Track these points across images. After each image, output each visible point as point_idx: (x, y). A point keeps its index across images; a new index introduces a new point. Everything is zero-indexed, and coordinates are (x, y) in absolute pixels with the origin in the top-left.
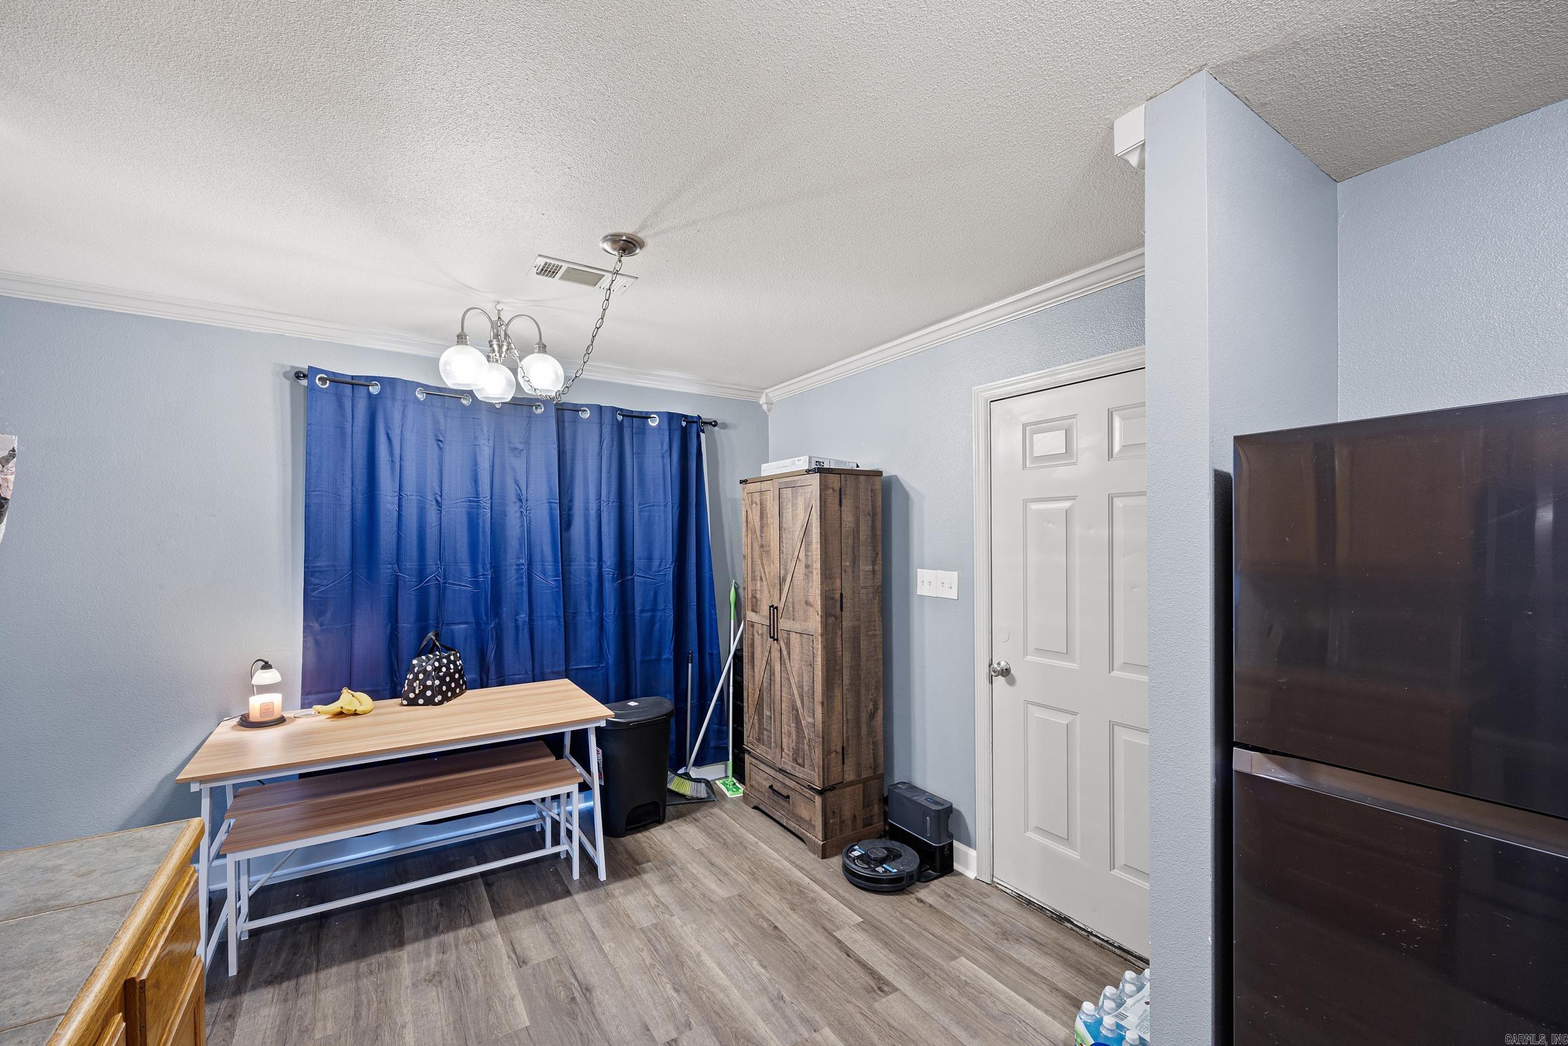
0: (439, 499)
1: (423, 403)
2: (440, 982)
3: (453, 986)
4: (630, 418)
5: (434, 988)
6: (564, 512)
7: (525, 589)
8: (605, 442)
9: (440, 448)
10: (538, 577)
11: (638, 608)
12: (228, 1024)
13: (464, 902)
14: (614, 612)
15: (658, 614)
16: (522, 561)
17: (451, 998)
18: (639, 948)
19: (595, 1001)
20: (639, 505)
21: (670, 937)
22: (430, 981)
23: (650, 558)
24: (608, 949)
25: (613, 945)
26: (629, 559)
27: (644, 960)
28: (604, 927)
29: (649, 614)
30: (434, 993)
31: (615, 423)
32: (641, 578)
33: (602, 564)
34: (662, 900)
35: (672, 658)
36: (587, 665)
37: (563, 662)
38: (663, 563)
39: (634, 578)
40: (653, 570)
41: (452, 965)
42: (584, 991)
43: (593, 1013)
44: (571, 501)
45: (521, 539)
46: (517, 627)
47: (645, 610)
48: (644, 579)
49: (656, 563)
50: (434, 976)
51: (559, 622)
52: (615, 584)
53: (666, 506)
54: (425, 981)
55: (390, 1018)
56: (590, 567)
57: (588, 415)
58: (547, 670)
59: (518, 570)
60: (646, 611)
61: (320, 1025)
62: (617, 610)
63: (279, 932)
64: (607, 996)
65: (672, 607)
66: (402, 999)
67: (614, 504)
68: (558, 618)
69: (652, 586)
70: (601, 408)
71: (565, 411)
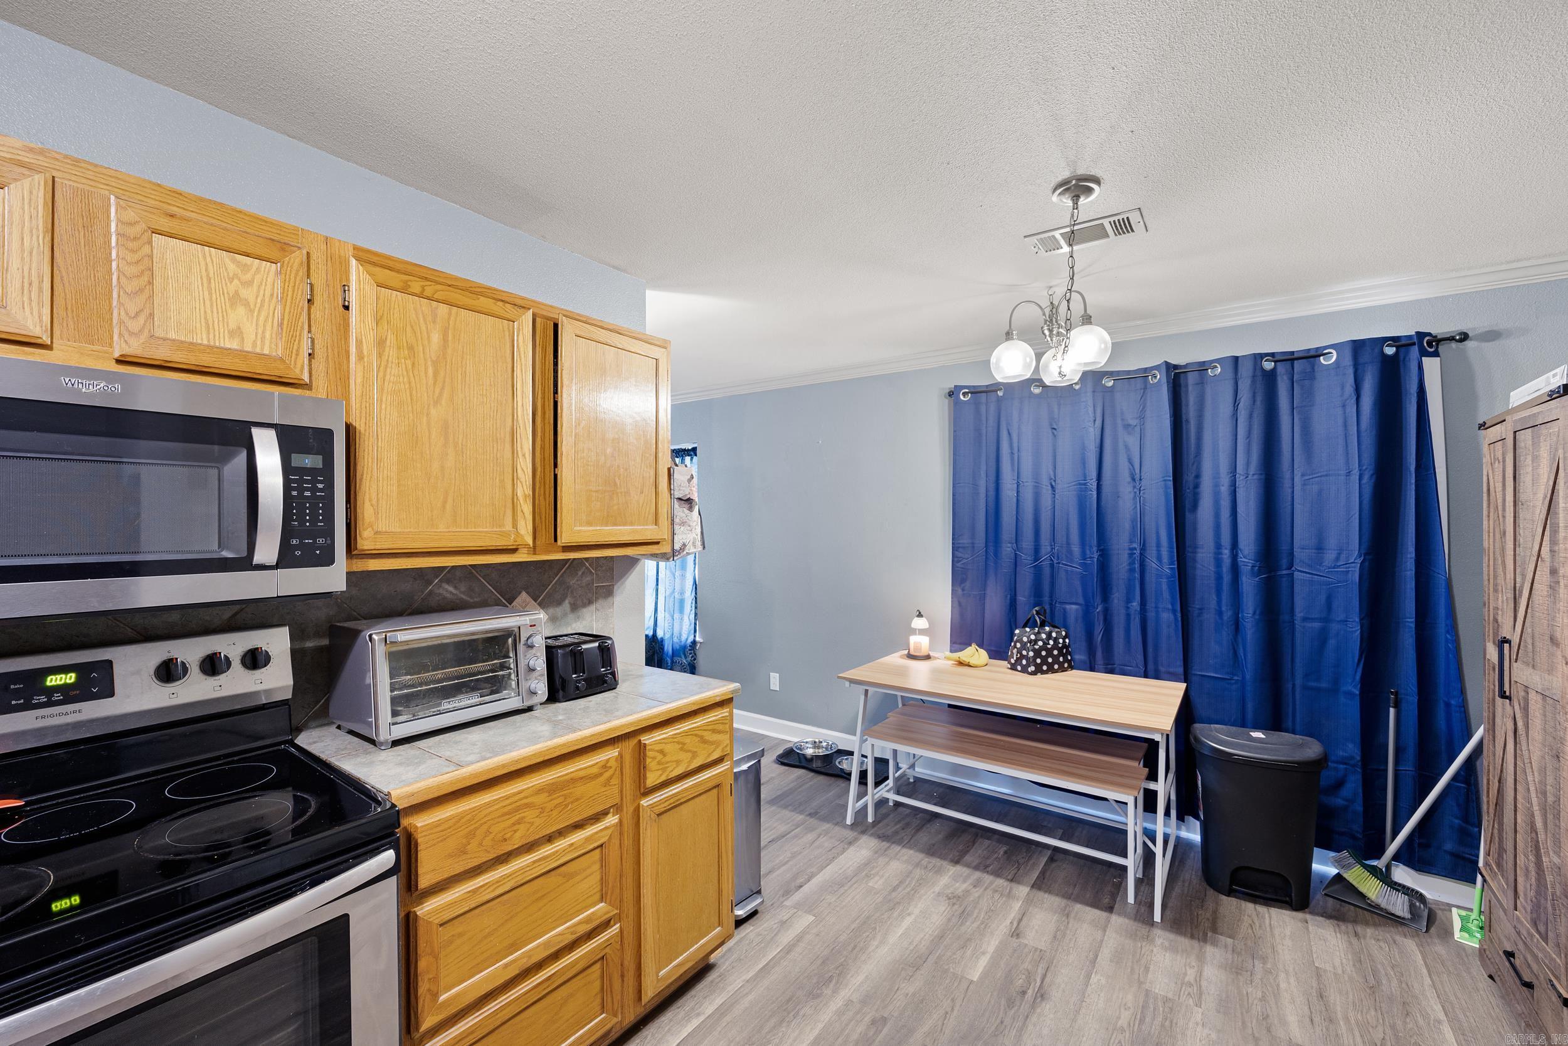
0: (1053, 484)
1: (1038, 396)
2: (954, 904)
3: (958, 913)
4: (1289, 362)
5: (947, 905)
6: (1188, 491)
7: (1137, 575)
8: (1242, 400)
9: (1055, 436)
10: (1152, 564)
11: (1299, 614)
12: (846, 846)
13: (1021, 861)
14: (1254, 613)
15: (1334, 627)
16: (1135, 545)
17: (949, 920)
18: (1125, 1005)
19: (1039, 1010)
20: (1303, 475)
21: (1171, 1022)
22: (949, 899)
23: (1320, 548)
24: (1095, 981)
25: (1103, 981)
26: (1284, 547)
27: (1119, 1018)
28: (1111, 961)
29: (1317, 625)
30: (944, 908)
31: (1259, 373)
32: (1308, 575)
33: (1237, 552)
34: (1204, 984)
35: (1358, 692)
36: (1216, 673)
37: (1180, 663)
38: (1343, 556)
39: (1293, 574)
40: (1326, 563)
41: (972, 899)
42: (1038, 995)
43: (1027, 1017)
44: (1198, 476)
45: (1133, 521)
46: (1128, 615)
47: (1309, 619)
48: (1311, 576)
49: (1330, 556)
50: (954, 897)
51: (1175, 615)
52: (1257, 579)
53: (1349, 474)
54: (947, 896)
55: (909, 903)
56: (1220, 556)
57: (1219, 370)
58: (1162, 669)
59: (1131, 555)
60: (1313, 620)
61: (877, 878)
62: (1258, 612)
63: (908, 811)
64: (1052, 1016)
65: (1357, 620)
66: (924, 897)
67: (1255, 477)
68: (1174, 611)
69: (1324, 587)
70: (1236, 359)
71: (1189, 374)
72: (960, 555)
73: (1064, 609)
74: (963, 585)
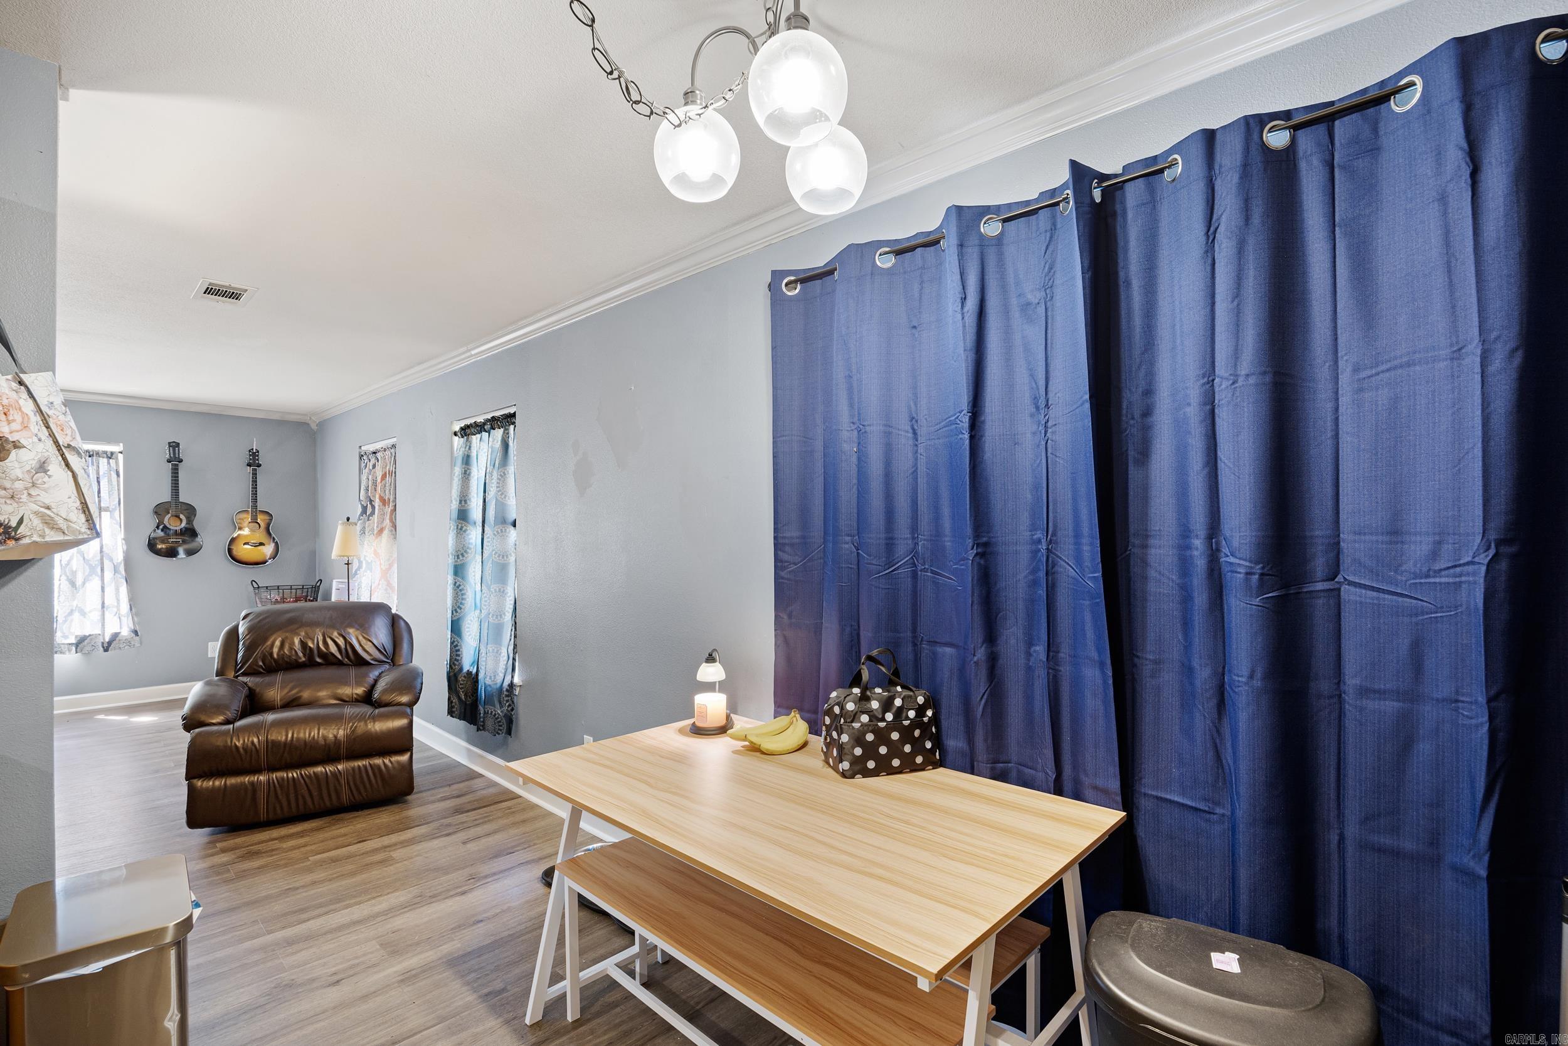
0: (916, 427)
1: (889, 272)
4: (1321, 129)
6: (1132, 422)
7: (1042, 592)
8: (1224, 219)
9: (916, 339)
10: (1067, 570)
11: (1352, 680)
14: (1251, 677)
15: (1429, 714)
16: (1039, 535)
20: (1356, 369)
23: (1395, 532)
26: (1318, 531)
29: (1390, 706)
31: (1256, 156)
32: (1370, 593)
33: (1218, 543)
35: (1483, 873)
36: (1183, 795)
37: (1114, 770)
38: (1447, 547)
39: (1339, 590)
40: (1409, 566)
44: (1149, 392)
45: (1036, 487)
46: (1029, 669)
48: (1375, 594)
49: (1417, 549)
51: (1103, 673)
52: (1257, 601)
53: (1457, 354)
56: (1188, 553)
57: (1181, 167)
58: (1086, 781)
59: (1035, 553)
60: (1381, 694)
62: (1259, 674)
65: (1482, 699)
67: (1252, 380)
68: (1102, 664)
69: (1406, 620)
70: (1209, 137)
71: (1128, 186)
72: (785, 557)
73: (934, 653)
74: (790, 608)
